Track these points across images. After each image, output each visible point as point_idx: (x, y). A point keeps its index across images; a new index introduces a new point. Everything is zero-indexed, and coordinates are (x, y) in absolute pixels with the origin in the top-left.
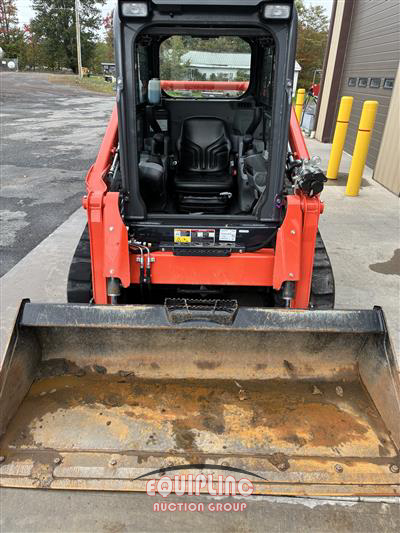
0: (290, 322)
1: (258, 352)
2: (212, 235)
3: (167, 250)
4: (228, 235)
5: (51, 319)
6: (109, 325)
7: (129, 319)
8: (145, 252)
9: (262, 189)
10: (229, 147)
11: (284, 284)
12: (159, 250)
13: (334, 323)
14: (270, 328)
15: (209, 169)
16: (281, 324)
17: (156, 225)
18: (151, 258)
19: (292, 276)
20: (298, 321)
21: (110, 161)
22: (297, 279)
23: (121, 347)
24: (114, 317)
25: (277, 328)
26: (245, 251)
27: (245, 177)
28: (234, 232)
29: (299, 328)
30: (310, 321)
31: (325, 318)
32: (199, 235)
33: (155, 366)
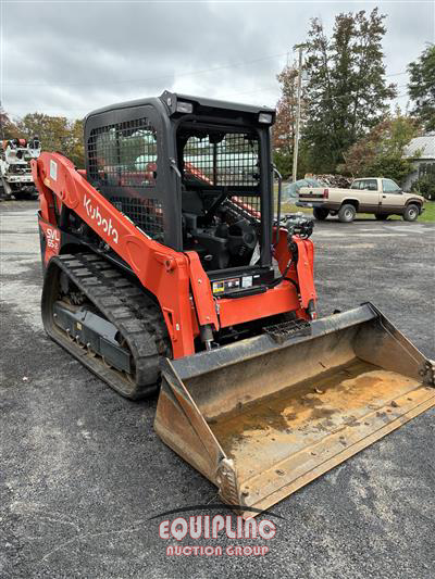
2: (237, 283)
4: (247, 281)
11: (309, 302)
19: (313, 294)
28: (251, 278)
32: (230, 284)
33: (248, 397)
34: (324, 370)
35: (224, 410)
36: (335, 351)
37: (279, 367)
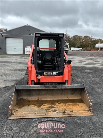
0: (67, 87)
1: (62, 95)
2: (51, 73)
3: (43, 76)
4: (54, 73)
5: (22, 88)
6: (33, 89)
7: (37, 87)
8: (39, 76)
9: (60, 65)
10: (53, 59)
11: (66, 80)
12: (42, 76)
13: (75, 87)
14: (64, 88)
15: (49, 63)
16: (66, 87)
17: (40, 72)
18: (40, 77)
19: (67, 79)
20: (69, 87)
21: (31, 60)
22: (68, 79)
23: (34, 95)
24: (34, 87)
25: (65, 88)
26: (58, 76)
27: (57, 64)
28: (55, 73)
29: (69, 88)
30: (71, 86)
31: (74, 86)
32: (49, 73)
33: (41, 99)
34: (68, 99)
35: (34, 100)
36: (74, 95)
37: (52, 94)
